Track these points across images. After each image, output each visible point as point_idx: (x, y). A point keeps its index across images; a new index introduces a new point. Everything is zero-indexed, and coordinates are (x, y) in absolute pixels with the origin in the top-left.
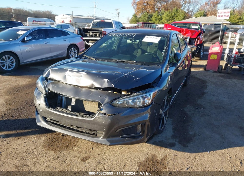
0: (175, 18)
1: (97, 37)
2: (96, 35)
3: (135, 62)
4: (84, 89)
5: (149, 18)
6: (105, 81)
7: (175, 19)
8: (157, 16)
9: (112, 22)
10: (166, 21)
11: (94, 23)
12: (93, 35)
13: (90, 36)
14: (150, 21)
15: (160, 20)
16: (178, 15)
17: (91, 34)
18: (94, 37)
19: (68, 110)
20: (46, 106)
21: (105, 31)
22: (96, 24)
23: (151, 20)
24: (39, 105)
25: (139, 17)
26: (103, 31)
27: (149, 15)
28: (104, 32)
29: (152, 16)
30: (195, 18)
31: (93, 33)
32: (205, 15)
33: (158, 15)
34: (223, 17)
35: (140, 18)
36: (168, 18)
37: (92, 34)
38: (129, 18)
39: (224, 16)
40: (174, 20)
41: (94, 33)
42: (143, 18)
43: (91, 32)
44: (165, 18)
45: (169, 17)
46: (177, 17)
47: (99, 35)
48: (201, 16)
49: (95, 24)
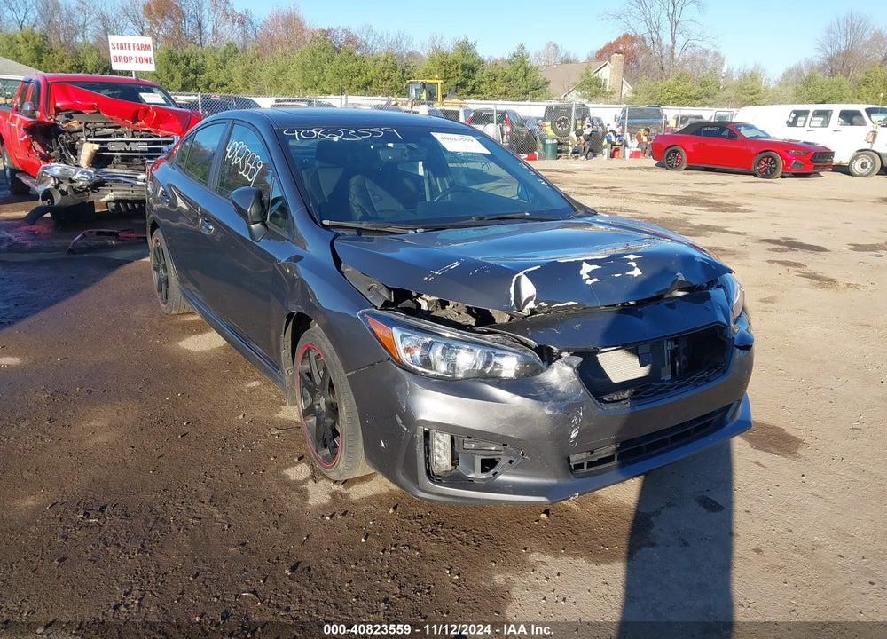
24: (568, 414)
34: (133, 62)
39: (135, 59)
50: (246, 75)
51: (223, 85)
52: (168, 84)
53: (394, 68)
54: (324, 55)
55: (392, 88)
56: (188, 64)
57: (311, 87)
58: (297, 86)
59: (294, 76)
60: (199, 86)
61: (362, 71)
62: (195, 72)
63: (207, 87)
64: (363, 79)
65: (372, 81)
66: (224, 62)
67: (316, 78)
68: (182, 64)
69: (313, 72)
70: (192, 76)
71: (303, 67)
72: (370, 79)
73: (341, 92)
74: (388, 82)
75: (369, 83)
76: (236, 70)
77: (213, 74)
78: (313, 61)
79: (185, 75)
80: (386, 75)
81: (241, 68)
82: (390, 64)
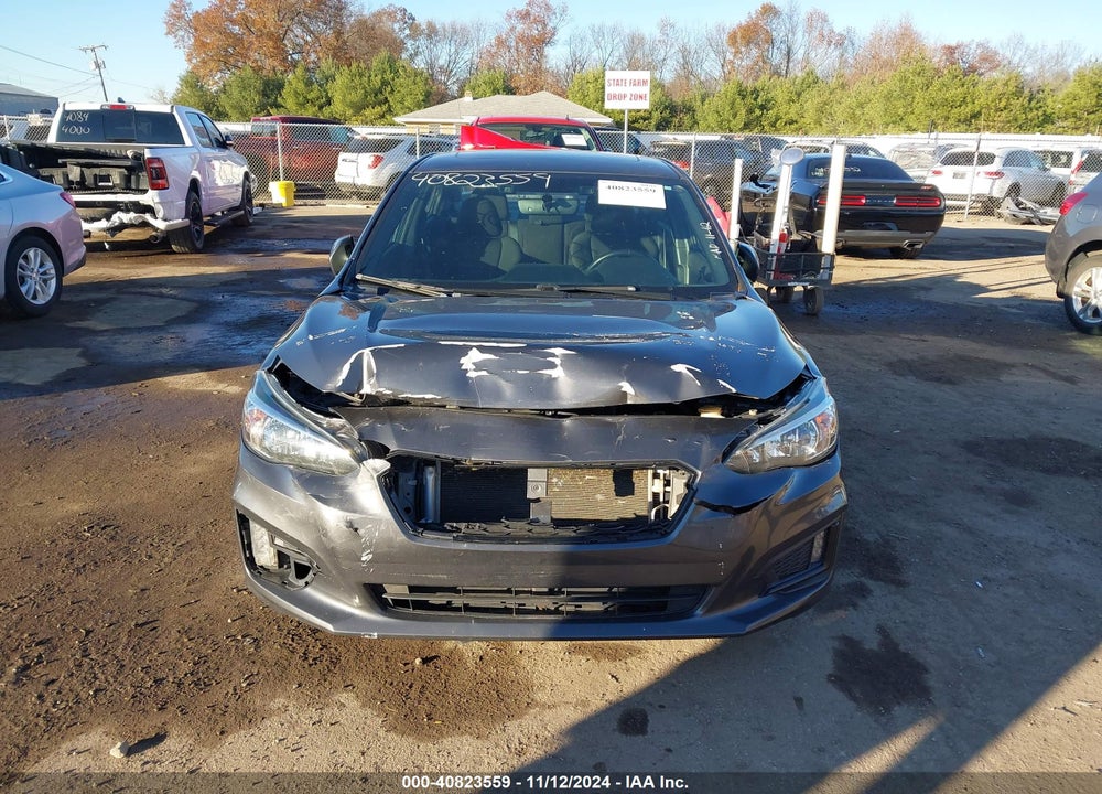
0: (386, 98)
1: (114, 186)
2: (107, 178)
3: (631, 289)
4: (567, 422)
5: (265, 94)
6: (680, 373)
7: (386, 100)
8: (301, 86)
9: (175, 113)
10: (351, 111)
11: (70, 117)
12: (90, 181)
13: (71, 182)
14: (275, 110)
15: (321, 107)
16: (401, 86)
17: (75, 173)
18: (96, 189)
19: (537, 521)
20: (404, 530)
21: (158, 160)
22: (84, 124)
23: (278, 106)
24: (356, 530)
25: (214, 88)
26: (151, 160)
27: (267, 84)
28: (156, 165)
29: (280, 86)
30: (474, 99)
31: (87, 172)
32: (510, 91)
33: (309, 83)
34: (627, 99)
35: (223, 96)
36: (356, 97)
37: (82, 172)
38: (162, 93)
39: (629, 96)
40: (385, 107)
41: (96, 171)
42: (235, 93)
43: (78, 164)
44: (344, 96)
45: (361, 92)
46: (397, 96)
47: (127, 179)
48: (496, 92)
49: (77, 124)
50: (821, 111)
51: (792, 122)
52: (729, 122)
53: (1018, 92)
54: (918, 80)
55: (1009, 122)
56: (755, 99)
57: (894, 122)
58: (877, 122)
59: (875, 110)
60: (764, 123)
61: (968, 99)
62: (762, 107)
63: (773, 125)
64: (967, 110)
65: (980, 113)
66: (799, 95)
67: (901, 111)
68: (750, 100)
69: (899, 103)
70: (758, 112)
71: (888, 97)
72: (977, 109)
73: (932, 127)
74: (1004, 114)
75: (976, 116)
76: (811, 103)
77: (783, 109)
78: (902, 89)
79: (751, 111)
80: (1003, 103)
81: (818, 100)
82: (1011, 89)
